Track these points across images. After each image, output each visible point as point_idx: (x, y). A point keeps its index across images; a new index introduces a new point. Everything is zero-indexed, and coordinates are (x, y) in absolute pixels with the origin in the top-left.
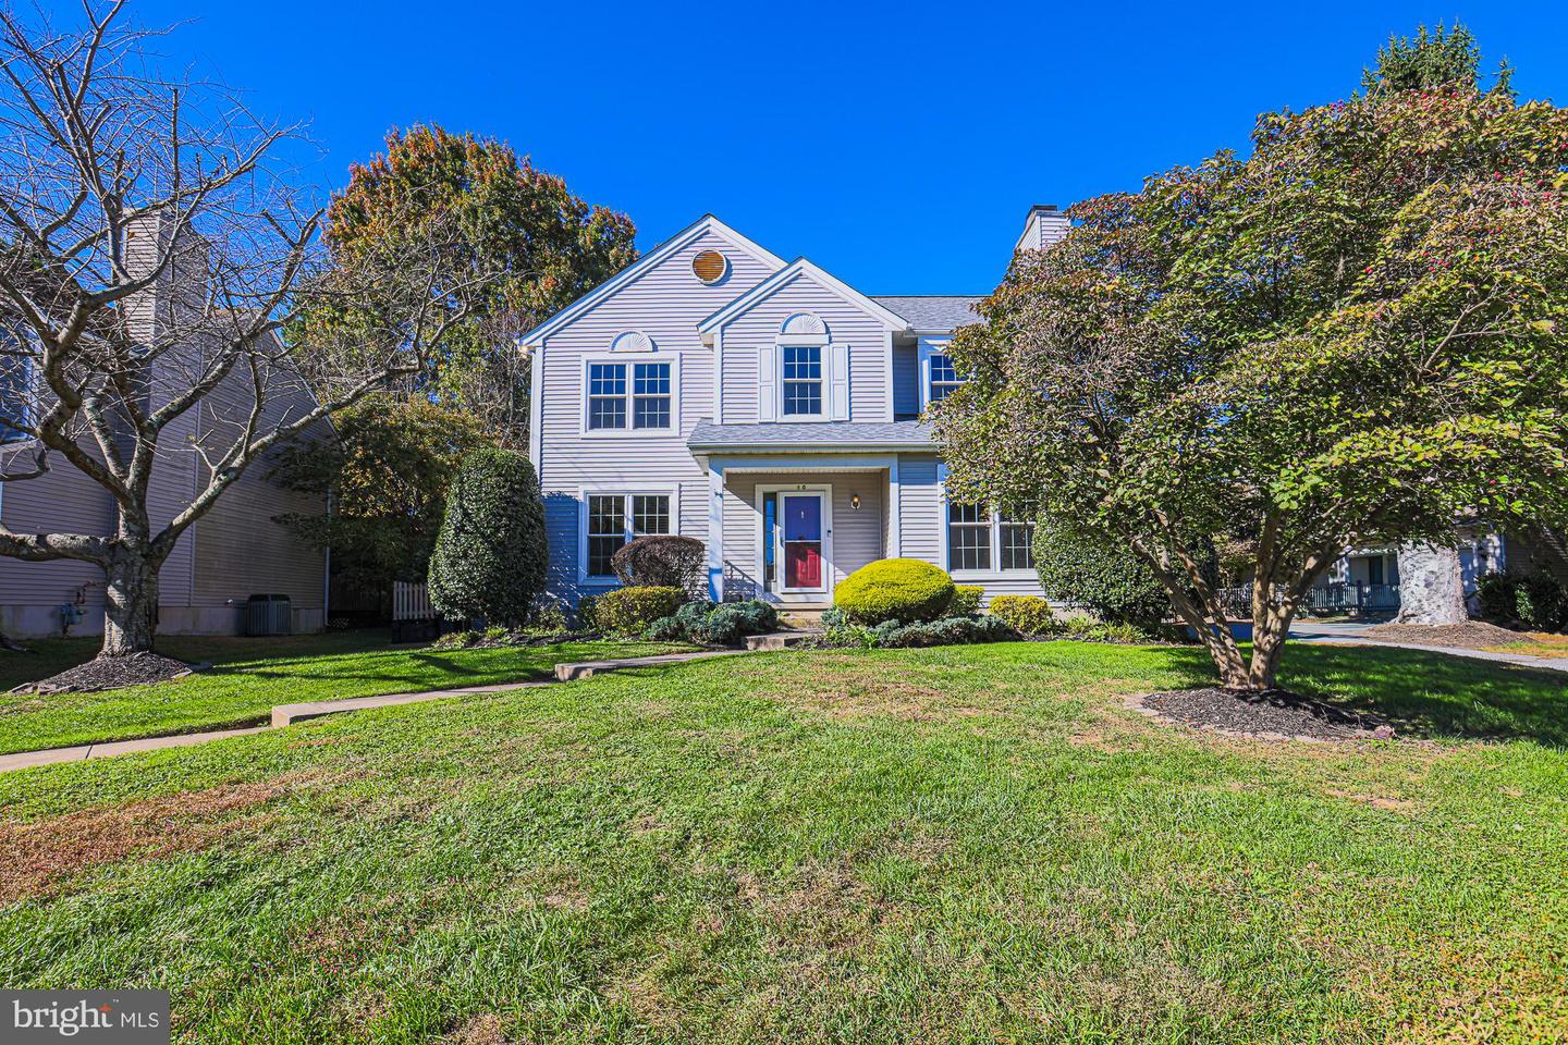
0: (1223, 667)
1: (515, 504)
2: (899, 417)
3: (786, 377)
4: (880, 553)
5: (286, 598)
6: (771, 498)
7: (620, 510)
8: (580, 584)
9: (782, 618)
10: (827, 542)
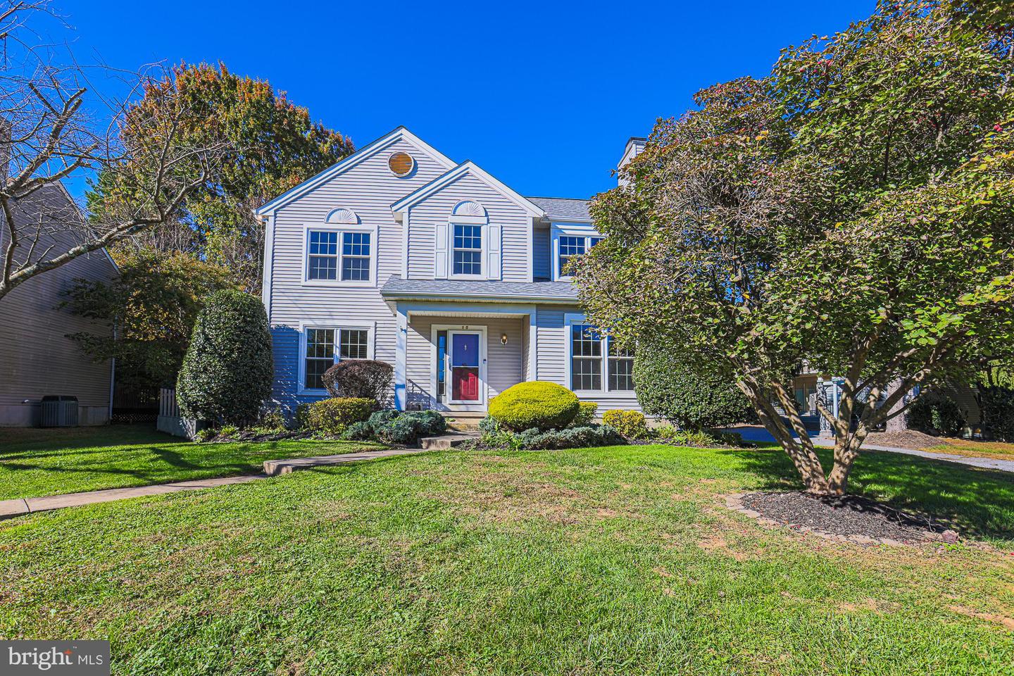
0: (806, 475)
1: (247, 332)
2: (536, 279)
3: (455, 246)
4: (521, 377)
5: (74, 399)
6: (442, 334)
7: (331, 340)
8: (299, 394)
9: (449, 423)
10: (483, 368)
